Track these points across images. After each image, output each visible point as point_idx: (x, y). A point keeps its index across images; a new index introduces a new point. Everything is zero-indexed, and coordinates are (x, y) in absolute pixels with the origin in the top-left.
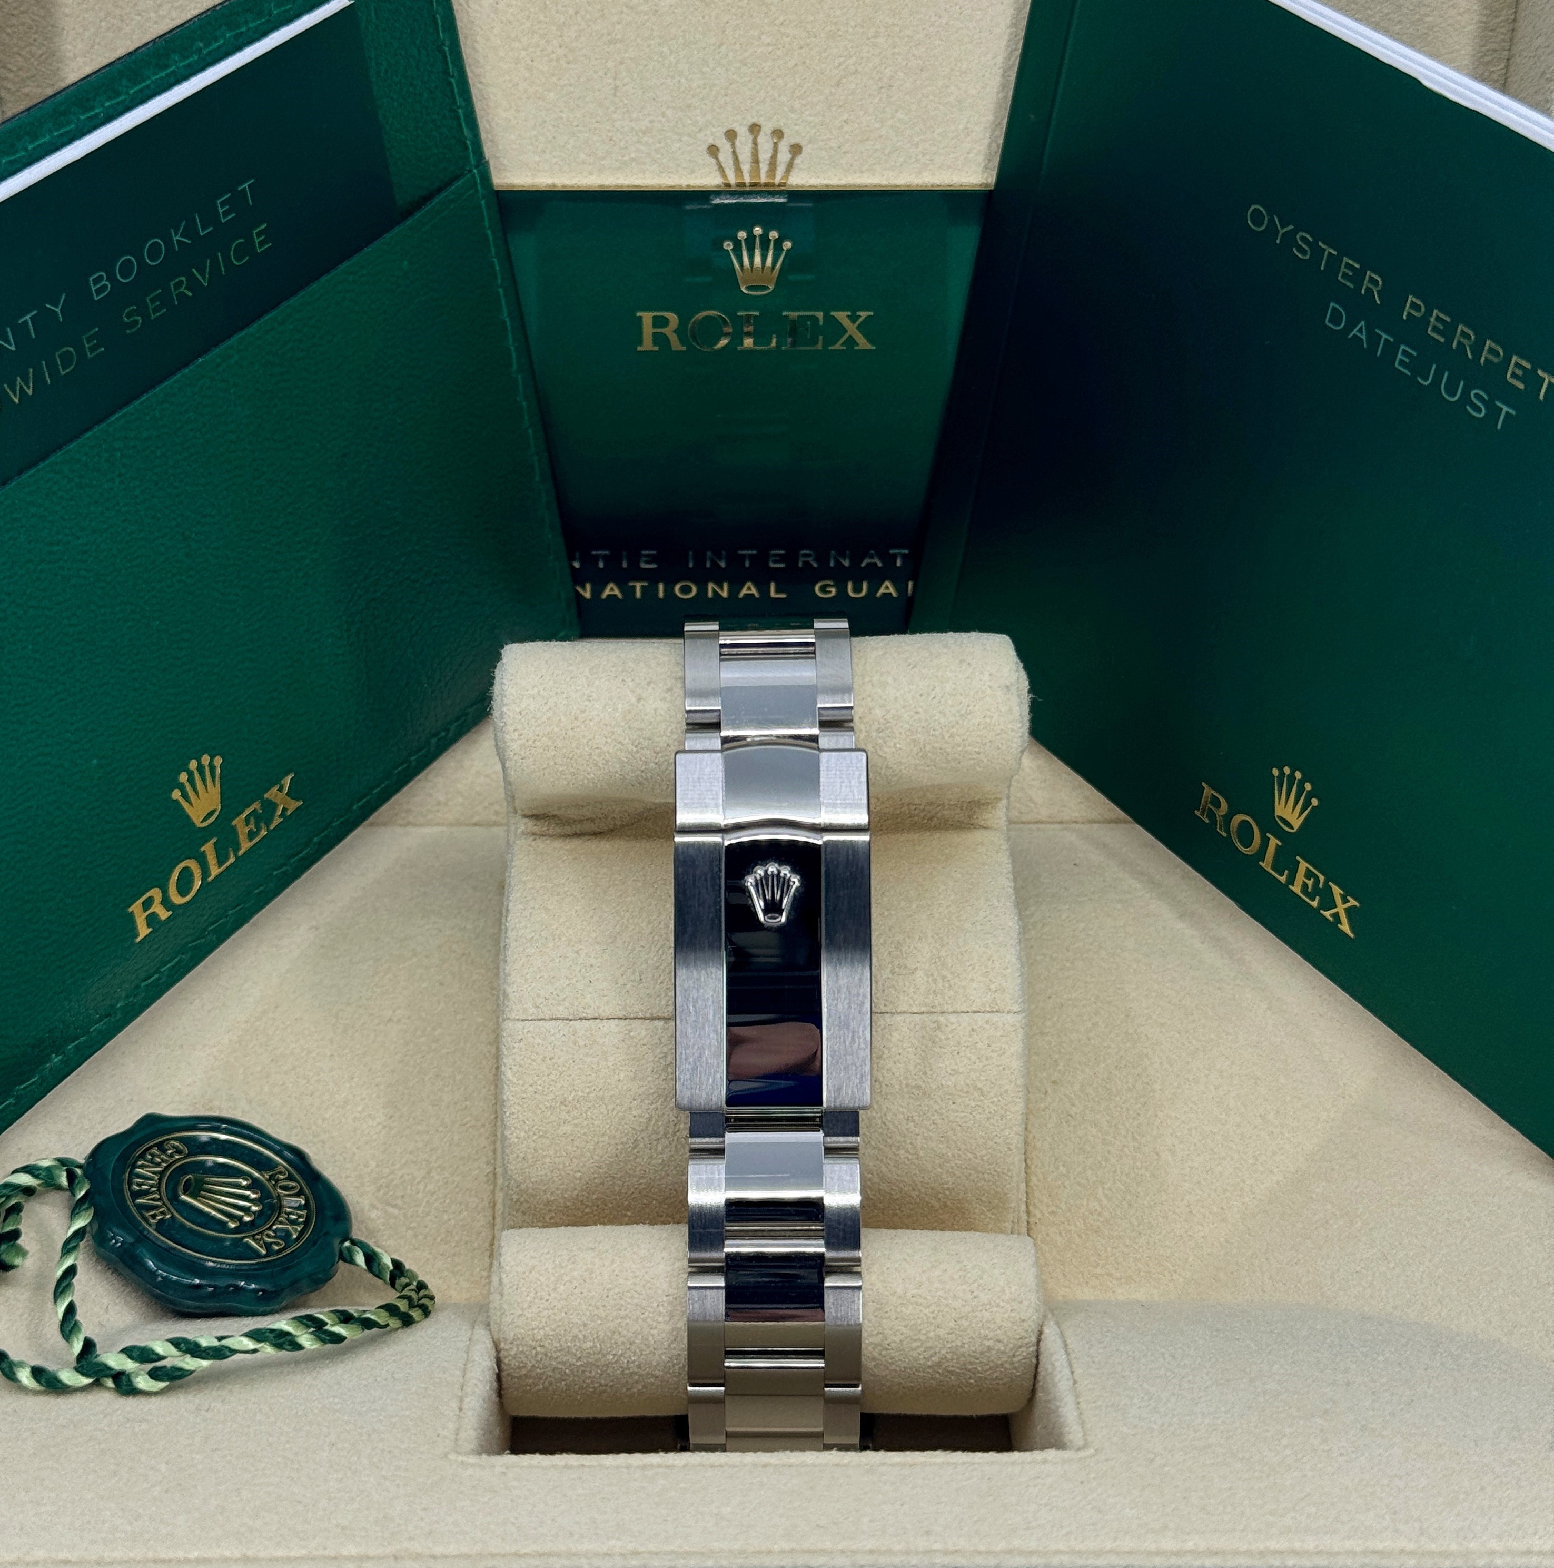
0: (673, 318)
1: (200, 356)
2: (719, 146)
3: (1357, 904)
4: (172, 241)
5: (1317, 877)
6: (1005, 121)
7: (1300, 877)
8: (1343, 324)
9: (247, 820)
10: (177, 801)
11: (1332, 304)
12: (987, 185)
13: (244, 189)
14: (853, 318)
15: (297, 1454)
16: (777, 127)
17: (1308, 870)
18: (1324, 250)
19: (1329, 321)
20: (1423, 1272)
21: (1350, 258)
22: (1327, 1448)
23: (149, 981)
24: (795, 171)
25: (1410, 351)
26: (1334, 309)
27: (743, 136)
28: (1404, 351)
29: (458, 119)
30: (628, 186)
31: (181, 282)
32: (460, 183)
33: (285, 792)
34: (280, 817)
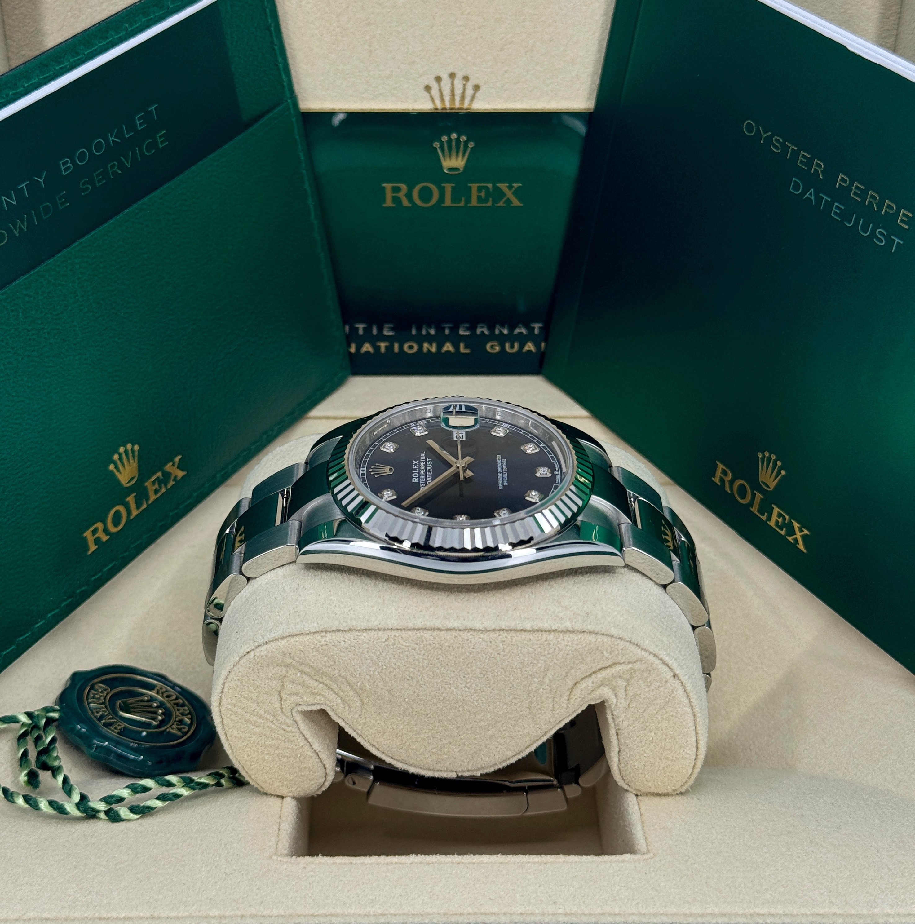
0: (404, 187)
1: (126, 209)
2: (431, 86)
3: (808, 533)
4: (108, 139)
5: (785, 517)
6: (600, 71)
7: (774, 517)
8: (800, 191)
9: (154, 483)
10: (112, 471)
11: (794, 179)
12: (588, 109)
13: (152, 110)
14: (510, 187)
15: (183, 856)
16: (465, 75)
17: (779, 513)
18: (790, 147)
19: (793, 189)
20: (846, 750)
21: (804, 152)
22: (790, 853)
23: (96, 577)
24: (475, 101)
25: (840, 206)
26: (795, 181)
27: (446, 80)
28: (837, 207)
29: (278, 69)
30: (378, 110)
31: (114, 165)
32: (279, 108)
33: (176, 465)
34: (173, 480)
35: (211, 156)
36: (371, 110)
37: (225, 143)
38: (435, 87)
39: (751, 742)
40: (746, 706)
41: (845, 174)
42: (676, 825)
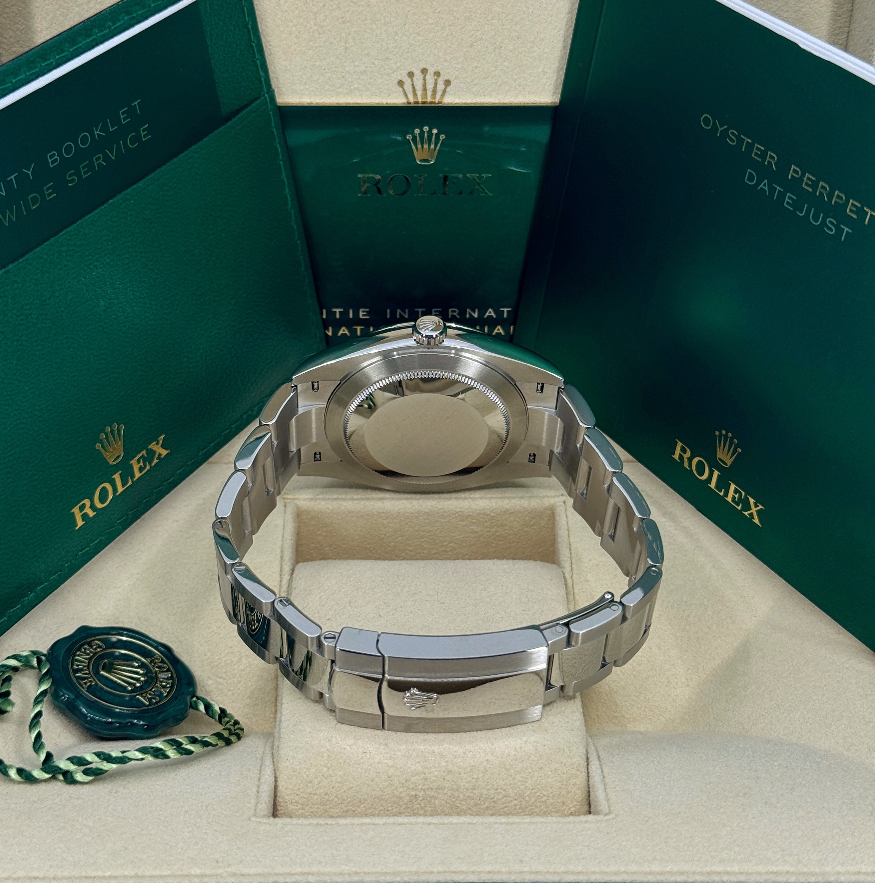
0: (378, 177)
2: (404, 81)
3: (763, 508)
4: (94, 134)
5: (741, 493)
6: (565, 67)
7: (731, 493)
8: (754, 182)
9: (139, 461)
10: (99, 450)
11: (749, 170)
12: (555, 103)
13: (135, 105)
14: (480, 178)
15: (166, 817)
16: (437, 70)
17: (735, 488)
18: (745, 140)
19: (747, 180)
20: (800, 715)
21: (759, 144)
22: (745, 814)
23: (84, 551)
24: (447, 95)
25: (793, 196)
26: (750, 173)
27: (418, 75)
28: (789, 197)
29: (257, 66)
30: (353, 104)
31: (100, 157)
32: (258, 102)
33: (160, 445)
34: (157, 459)
35: (193, 147)
36: (347, 103)
37: (206, 136)
38: (408, 82)
39: (710, 708)
40: (705, 673)
41: (797, 166)
42: (637, 787)
